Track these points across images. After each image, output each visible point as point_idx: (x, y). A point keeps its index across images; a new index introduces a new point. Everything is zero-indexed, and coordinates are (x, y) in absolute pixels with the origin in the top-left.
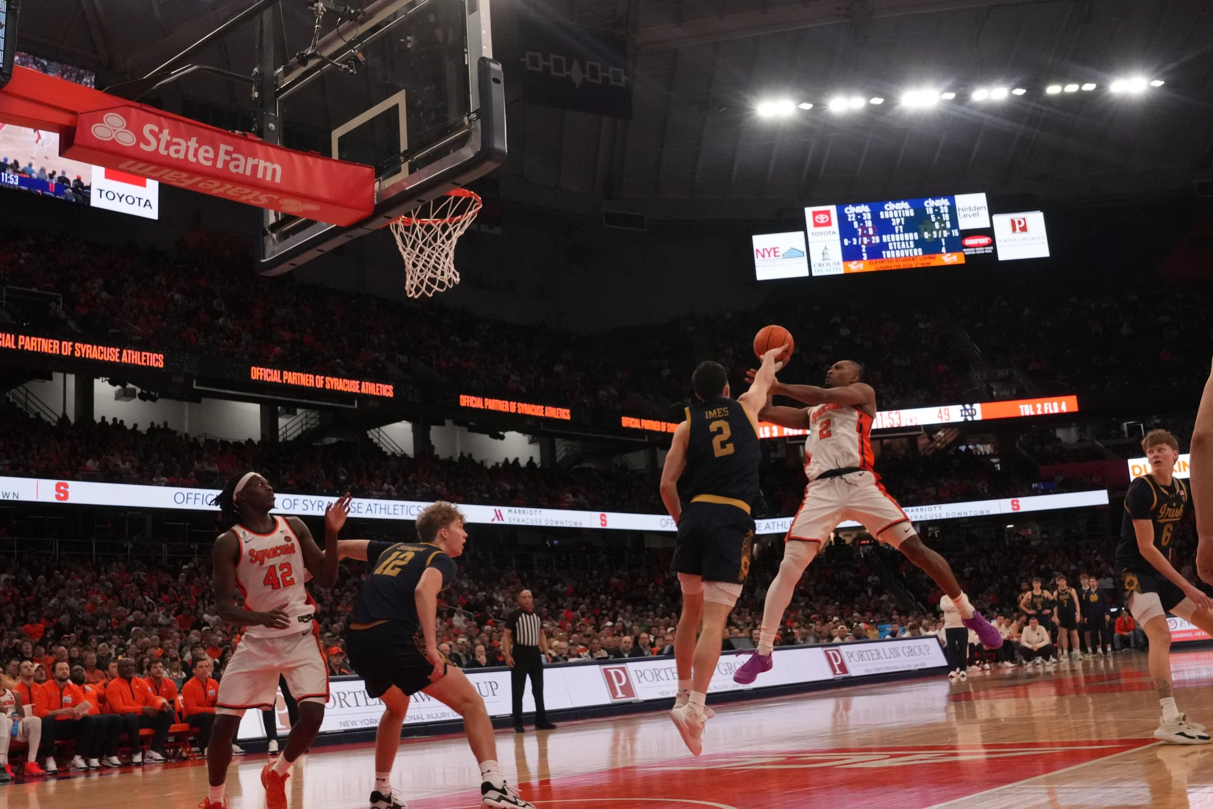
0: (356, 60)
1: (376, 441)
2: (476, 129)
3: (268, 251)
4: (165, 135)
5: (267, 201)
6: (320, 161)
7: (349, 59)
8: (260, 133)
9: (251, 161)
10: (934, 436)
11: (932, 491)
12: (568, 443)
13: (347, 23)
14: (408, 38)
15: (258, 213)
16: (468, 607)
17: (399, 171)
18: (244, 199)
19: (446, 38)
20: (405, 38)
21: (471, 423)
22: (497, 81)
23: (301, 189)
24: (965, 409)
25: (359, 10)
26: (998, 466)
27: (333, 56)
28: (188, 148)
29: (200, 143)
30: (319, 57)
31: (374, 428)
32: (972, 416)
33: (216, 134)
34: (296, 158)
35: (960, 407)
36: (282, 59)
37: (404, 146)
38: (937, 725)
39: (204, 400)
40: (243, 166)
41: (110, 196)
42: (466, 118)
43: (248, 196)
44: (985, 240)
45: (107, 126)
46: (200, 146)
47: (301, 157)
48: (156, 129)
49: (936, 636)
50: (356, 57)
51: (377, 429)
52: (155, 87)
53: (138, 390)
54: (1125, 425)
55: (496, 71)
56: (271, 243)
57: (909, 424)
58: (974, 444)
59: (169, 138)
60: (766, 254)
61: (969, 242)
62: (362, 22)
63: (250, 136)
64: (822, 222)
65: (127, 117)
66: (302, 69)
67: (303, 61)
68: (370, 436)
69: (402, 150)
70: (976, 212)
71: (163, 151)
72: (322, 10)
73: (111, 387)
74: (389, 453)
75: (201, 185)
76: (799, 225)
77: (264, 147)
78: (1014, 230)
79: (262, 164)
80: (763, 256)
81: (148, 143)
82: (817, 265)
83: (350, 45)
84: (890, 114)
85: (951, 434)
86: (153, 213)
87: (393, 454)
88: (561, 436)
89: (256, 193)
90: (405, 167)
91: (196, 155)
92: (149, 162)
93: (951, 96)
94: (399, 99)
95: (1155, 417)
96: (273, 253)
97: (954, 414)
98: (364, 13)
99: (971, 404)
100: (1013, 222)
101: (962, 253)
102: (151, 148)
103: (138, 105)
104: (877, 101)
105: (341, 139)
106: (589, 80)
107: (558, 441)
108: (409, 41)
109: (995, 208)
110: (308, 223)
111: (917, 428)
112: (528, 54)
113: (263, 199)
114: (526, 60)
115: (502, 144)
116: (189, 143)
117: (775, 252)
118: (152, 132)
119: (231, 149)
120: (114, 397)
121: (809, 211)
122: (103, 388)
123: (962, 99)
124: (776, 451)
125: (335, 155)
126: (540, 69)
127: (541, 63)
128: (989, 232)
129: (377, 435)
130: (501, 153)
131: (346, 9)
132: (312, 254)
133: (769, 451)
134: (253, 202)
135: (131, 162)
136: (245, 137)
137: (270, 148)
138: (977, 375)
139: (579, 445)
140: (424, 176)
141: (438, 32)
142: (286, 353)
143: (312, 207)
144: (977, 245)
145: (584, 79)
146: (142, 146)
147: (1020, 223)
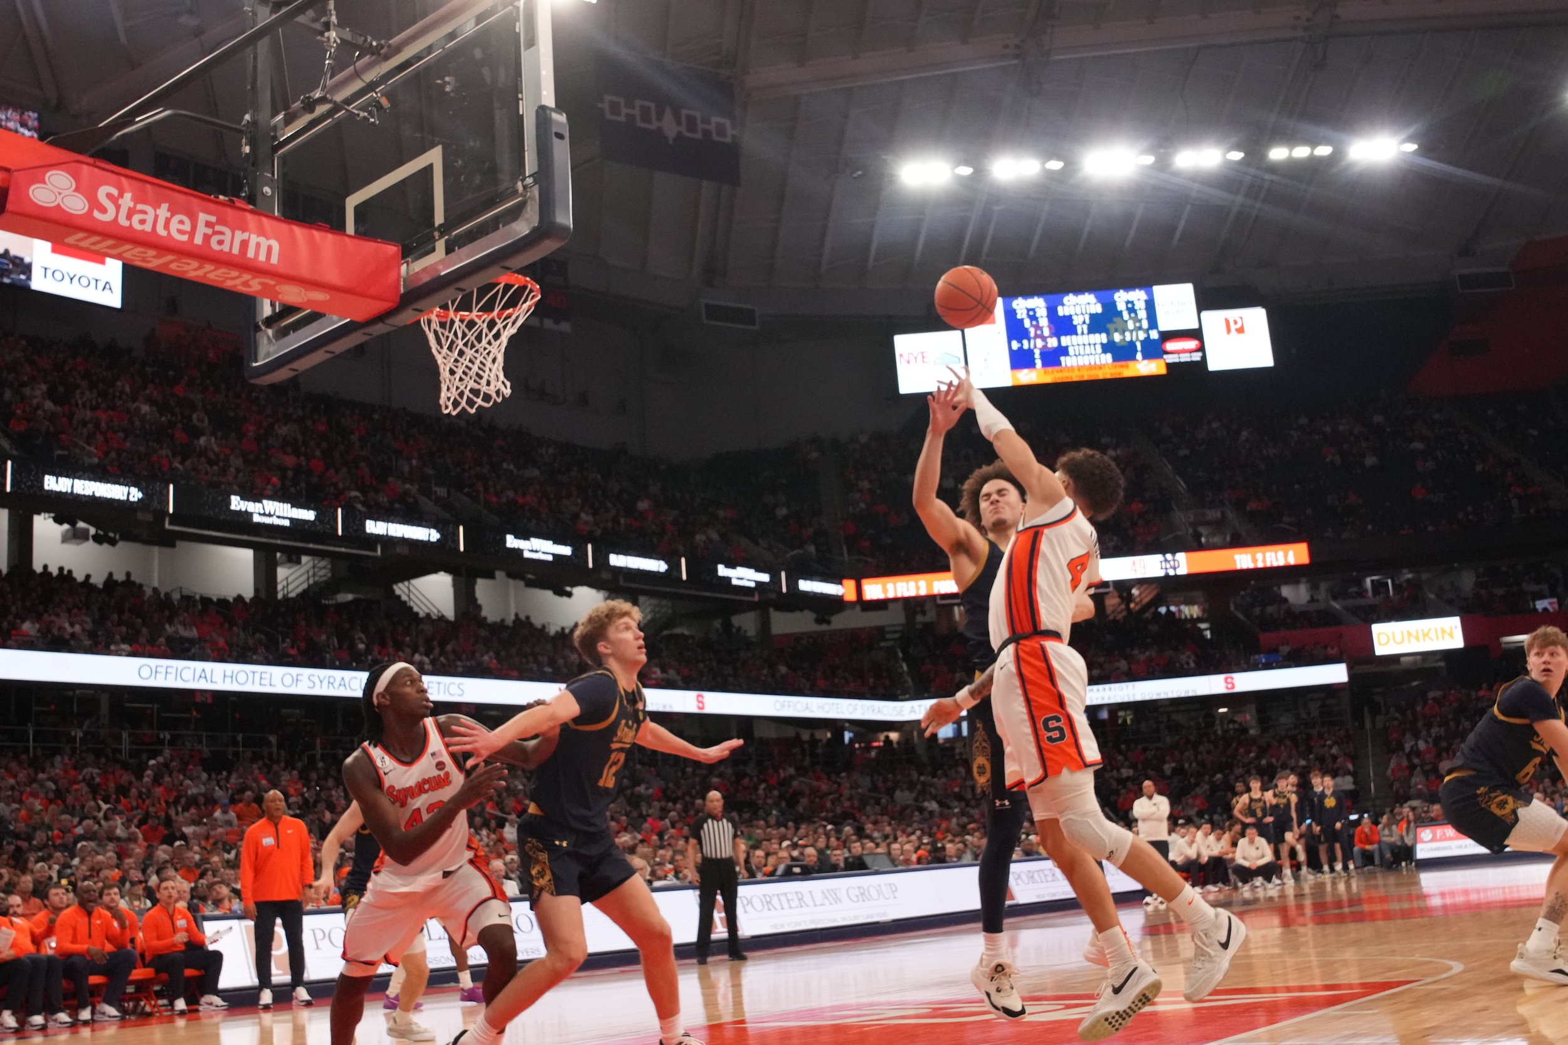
0: (378, 105)
1: (404, 598)
2: (532, 198)
3: (262, 352)
4: (127, 201)
5: (260, 288)
6: (330, 236)
7: (369, 105)
8: (251, 199)
9: (239, 236)
10: (1127, 595)
11: (1123, 665)
12: (654, 601)
13: (367, 59)
14: (447, 79)
15: (248, 302)
17: (433, 250)
18: (229, 284)
19: (495, 79)
20: (442, 79)
21: (529, 576)
22: (560, 136)
23: (305, 273)
24: (1166, 560)
25: (383, 42)
26: (1208, 634)
27: (348, 101)
28: (156, 217)
29: (173, 211)
30: (331, 101)
31: (402, 581)
32: (1175, 568)
33: (194, 200)
34: (299, 232)
35: (1159, 557)
36: (280, 103)
37: (439, 218)
39: (179, 544)
40: (229, 241)
41: (58, 276)
42: (520, 184)
43: (235, 281)
44: (1192, 344)
45: (50, 186)
46: (172, 215)
47: (305, 231)
48: (115, 192)
50: (378, 102)
51: (406, 583)
52: (114, 137)
53: (92, 531)
54: (1368, 581)
55: (558, 123)
56: (265, 341)
58: (1177, 605)
59: (131, 204)
60: (912, 360)
61: (1170, 346)
62: (387, 58)
63: (239, 203)
65: (76, 176)
66: (309, 117)
67: (310, 106)
68: (398, 592)
69: (437, 224)
70: (1180, 308)
71: (123, 222)
72: (335, 41)
73: (57, 526)
74: (422, 614)
75: (173, 266)
77: (257, 217)
78: (1229, 331)
79: (254, 239)
80: (908, 362)
81: (104, 210)
82: (977, 374)
83: (371, 87)
84: (1072, 181)
85: (1148, 592)
86: (113, 299)
87: (427, 615)
88: (644, 593)
89: (246, 277)
90: (440, 245)
91: (167, 226)
92: (106, 235)
93: (1150, 160)
94: (434, 157)
95: (1405, 571)
96: (268, 354)
97: (1151, 566)
98: (389, 46)
99: (1174, 553)
100: (1227, 321)
101: (1163, 361)
102: (108, 217)
103: (91, 160)
104: (1055, 165)
105: (359, 210)
106: (686, 134)
107: (641, 599)
108: (448, 83)
109: (1206, 301)
110: (315, 317)
112: (608, 98)
113: (255, 285)
114: (605, 106)
115: (566, 218)
116: (158, 211)
117: (923, 357)
118: (109, 196)
119: (213, 219)
120: (60, 540)
122: (45, 528)
123: (1163, 163)
124: (924, 613)
125: (350, 228)
126: (622, 119)
127: (624, 110)
128: (1196, 334)
129: (406, 591)
130: (565, 229)
131: (366, 40)
132: (319, 357)
133: (915, 613)
134: (242, 289)
135: (81, 235)
136: (231, 205)
137: (264, 220)
138: (1180, 517)
139: (670, 604)
140: (465, 257)
141: (486, 71)
142: (288, 483)
143: (319, 296)
144: (1181, 351)
145: (679, 133)
146: (97, 214)
147: (1236, 322)
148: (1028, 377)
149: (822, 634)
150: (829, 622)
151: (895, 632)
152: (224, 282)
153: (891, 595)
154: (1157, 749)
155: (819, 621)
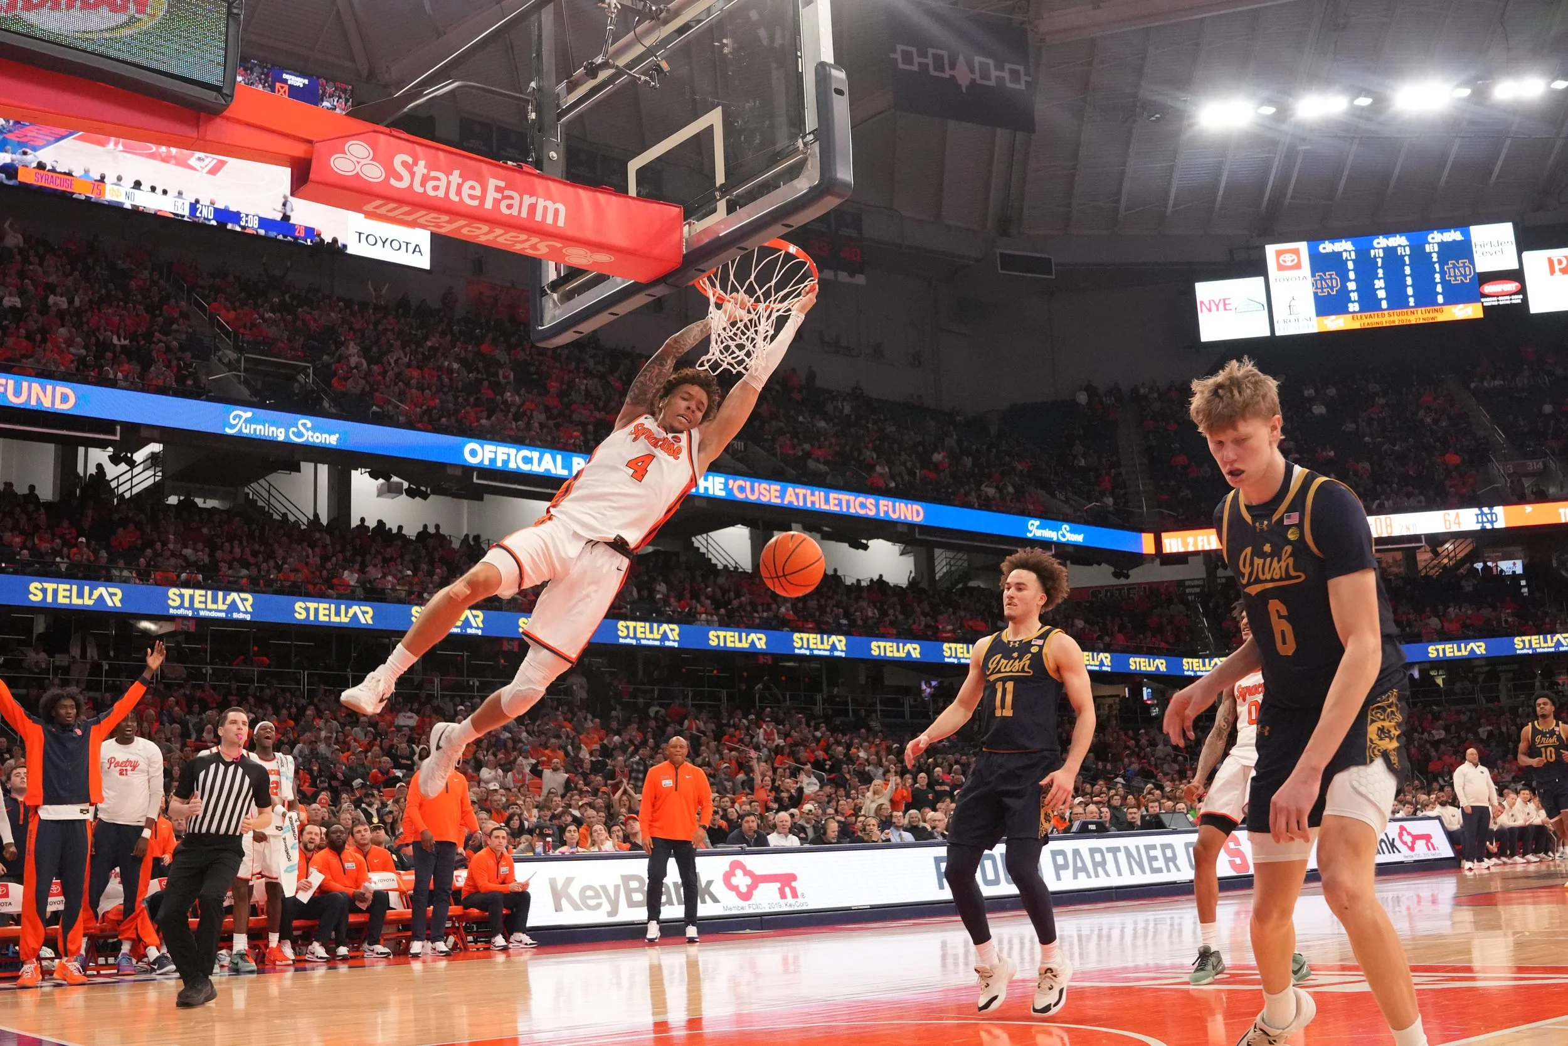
0: (658, 69)
1: (703, 550)
2: (813, 155)
3: (548, 316)
4: (421, 168)
5: (547, 250)
6: (614, 198)
7: (651, 69)
8: (538, 164)
9: (528, 200)
10: (1440, 550)
12: (950, 554)
13: (646, 24)
14: (725, 41)
15: (534, 265)
16: (818, 765)
17: (715, 210)
18: (518, 247)
19: (772, 39)
20: (720, 41)
21: (825, 529)
22: (839, 92)
23: (589, 234)
24: (1482, 514)
25: (662, 6)
26: (1525, 590)
27: (631, 65)
28: (449, 183)
29: (465, 177)
30: (612, 67)
31: (701, 533)
32: (1492, 522)
33: (484, 166)
34: (585, 195)
35: (1476, 511)
36: (565, 71)
37: (720, 179)
38: (1440, 936)
39: (487, 497)
40: (518, 206)
42: (800, 140)
43: (523, 244)
44: (1512, 286)
45: (349, 156)
46: (463, 182)
47: (590, 194)
48: (410, 160)
49: (1438, 818)
50: (659, 65)
51: (705, 536)
52: (405, 110)
53: (406, 485)
55: (838, 79)
56: (551, 305)
57: (1405, 533)
58: (1495, 561)
59: (425, 171)
60: (1214, 308)
61: (1488, 289)
62: (666, 22)
63: (526, 168)
64: (1289, 264)
65: (374, 146)
66: (592, 83)
67: (592, 72)
68: (696, 544)
69: (718, 185)
70: (1499, 248)
71: (418, 188)
72: (616, 7)
73: (373, 480)
74: (720, 567)
75: (465, 231)
76: (1257, 268)
77: (543, 181)
78: (1552, 272)
79: (541, 203)
80: (1210, 310)
81: (399, 178)
82: (1281, 322)
83: (650, 52)
84: (1382, 118)
85: (1463, 546)
86: (423, 262)
87: (725, 567)
88: (940, 545)
89: (534, 240)
90: (722, 205)
91: (459, 192)
92: (401, 202)
93: (1466, 92)
94: (714, 118)
96: (554, 318)
97: (1467, 519)
98: (668, 10)
99: (1491, 506)
100: (1551, 262)
101: (1480, 305)
102: (403, 184)
103: (387, 130)
104: (1364, 101)
105: (640, 172)
106: (979, 81)
107: (938, 552)
108: (726, 45)
109: (1526, 241)
110: (600, 279)
111: (1416, 538)
112: (900, 47)
113: (542, 248)
114: (898, 56)
115: (845, 173)
116: (451, 178)
117: (1225, 304)
118: (404, 164)
119: (502, 184)
120: (375, 493)
121: (1271, 250)
122: (362, 482)
123: (1480, 95)
125: (632, 190)
126: (915, 68)
127: (916, 60)
128: (1517, 275)
129: (705, 543)
130: (845, 185)
131: (645, 5)
132: (603, 319)
133: (1217, 567)
134: (530, 252)
135: (379, 202)
136: (519, 170)
137: (550, 183)
138: (1498, 468)
139: (965, 557)
140: (745, 216)
141: (762, 33)
142: (590, 437)
143: (603, 258)
144: (1500, 293)
145: (973, 81)
146: (393, 182)
147: (1560, 262)
148: (1335, 323)
149: (1120, 588)
150: (1127, 576)
151: (1198, 586)
152: (513, 245)
153: (1191, 549)
154: (1471, 711)
155: (1116, 575)
